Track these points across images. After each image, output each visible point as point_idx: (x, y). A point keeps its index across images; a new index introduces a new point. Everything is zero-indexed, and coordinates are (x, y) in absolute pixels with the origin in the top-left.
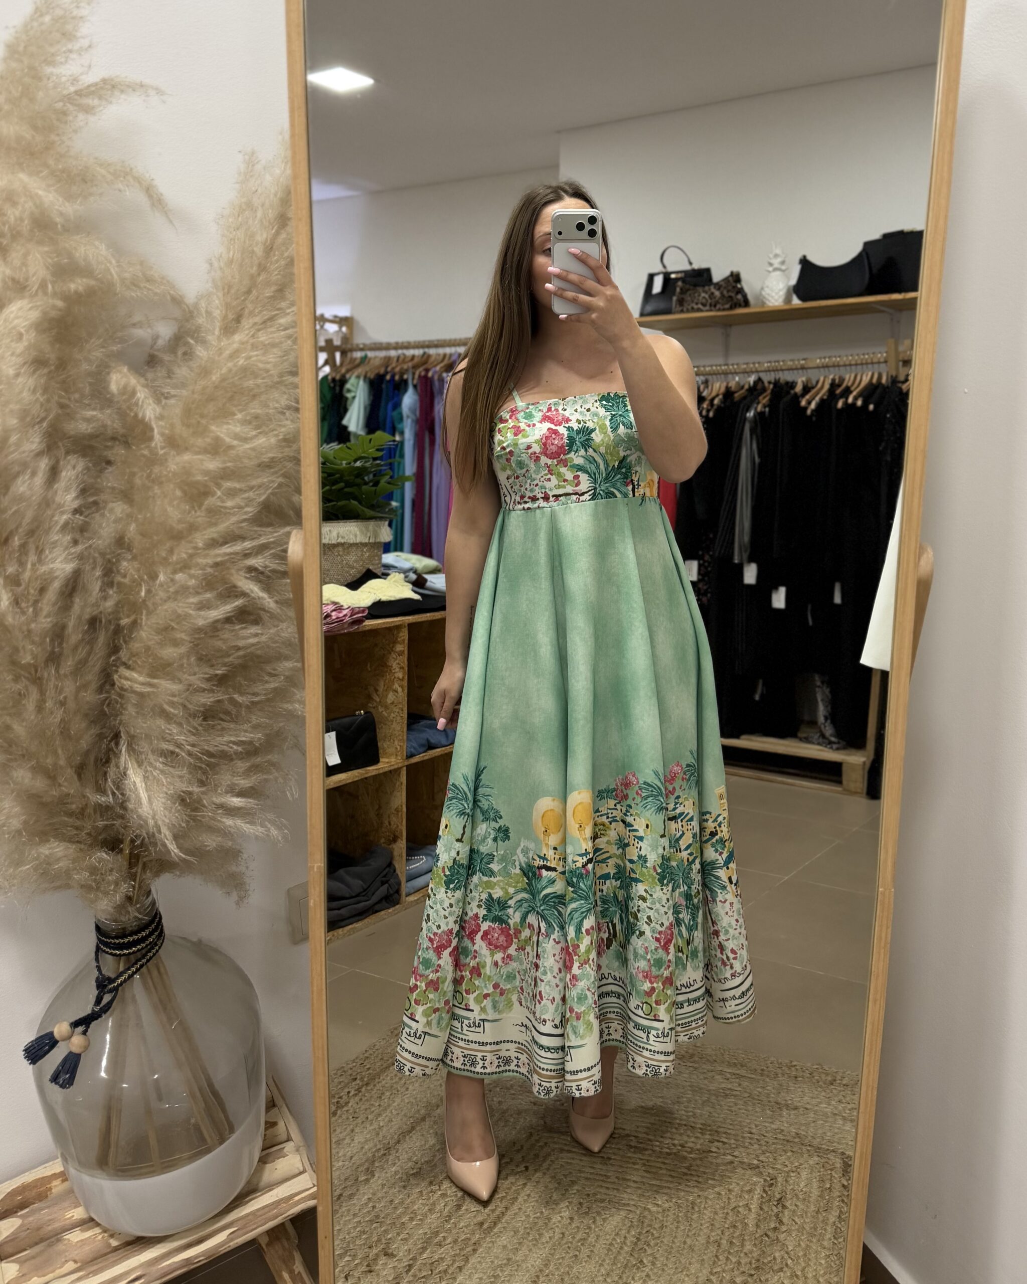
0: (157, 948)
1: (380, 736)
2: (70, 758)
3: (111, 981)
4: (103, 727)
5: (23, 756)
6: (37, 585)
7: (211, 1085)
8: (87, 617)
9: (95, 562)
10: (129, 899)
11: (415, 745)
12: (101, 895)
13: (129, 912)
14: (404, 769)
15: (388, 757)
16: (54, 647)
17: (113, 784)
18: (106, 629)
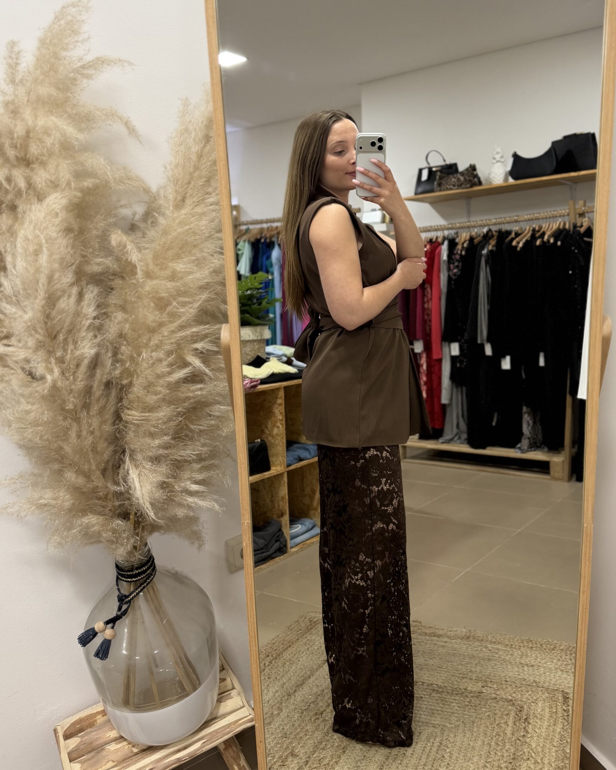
0: (152, 576)
1: (270, 454)
2: (98, 464)
3: (127, 597)
4: (116, 446)
5: (71, 465)
6: (75, 362)
7: (187, 658)
8: (104, 381)
9: (107, 348)
10: (135, 548)
11: (291, 459)
12: (119, 546)
13: (135, 556)
14: (286, 473)
15: (276, 467)
16: (86, 400)
17: (123, 479)
18: (116, 388)
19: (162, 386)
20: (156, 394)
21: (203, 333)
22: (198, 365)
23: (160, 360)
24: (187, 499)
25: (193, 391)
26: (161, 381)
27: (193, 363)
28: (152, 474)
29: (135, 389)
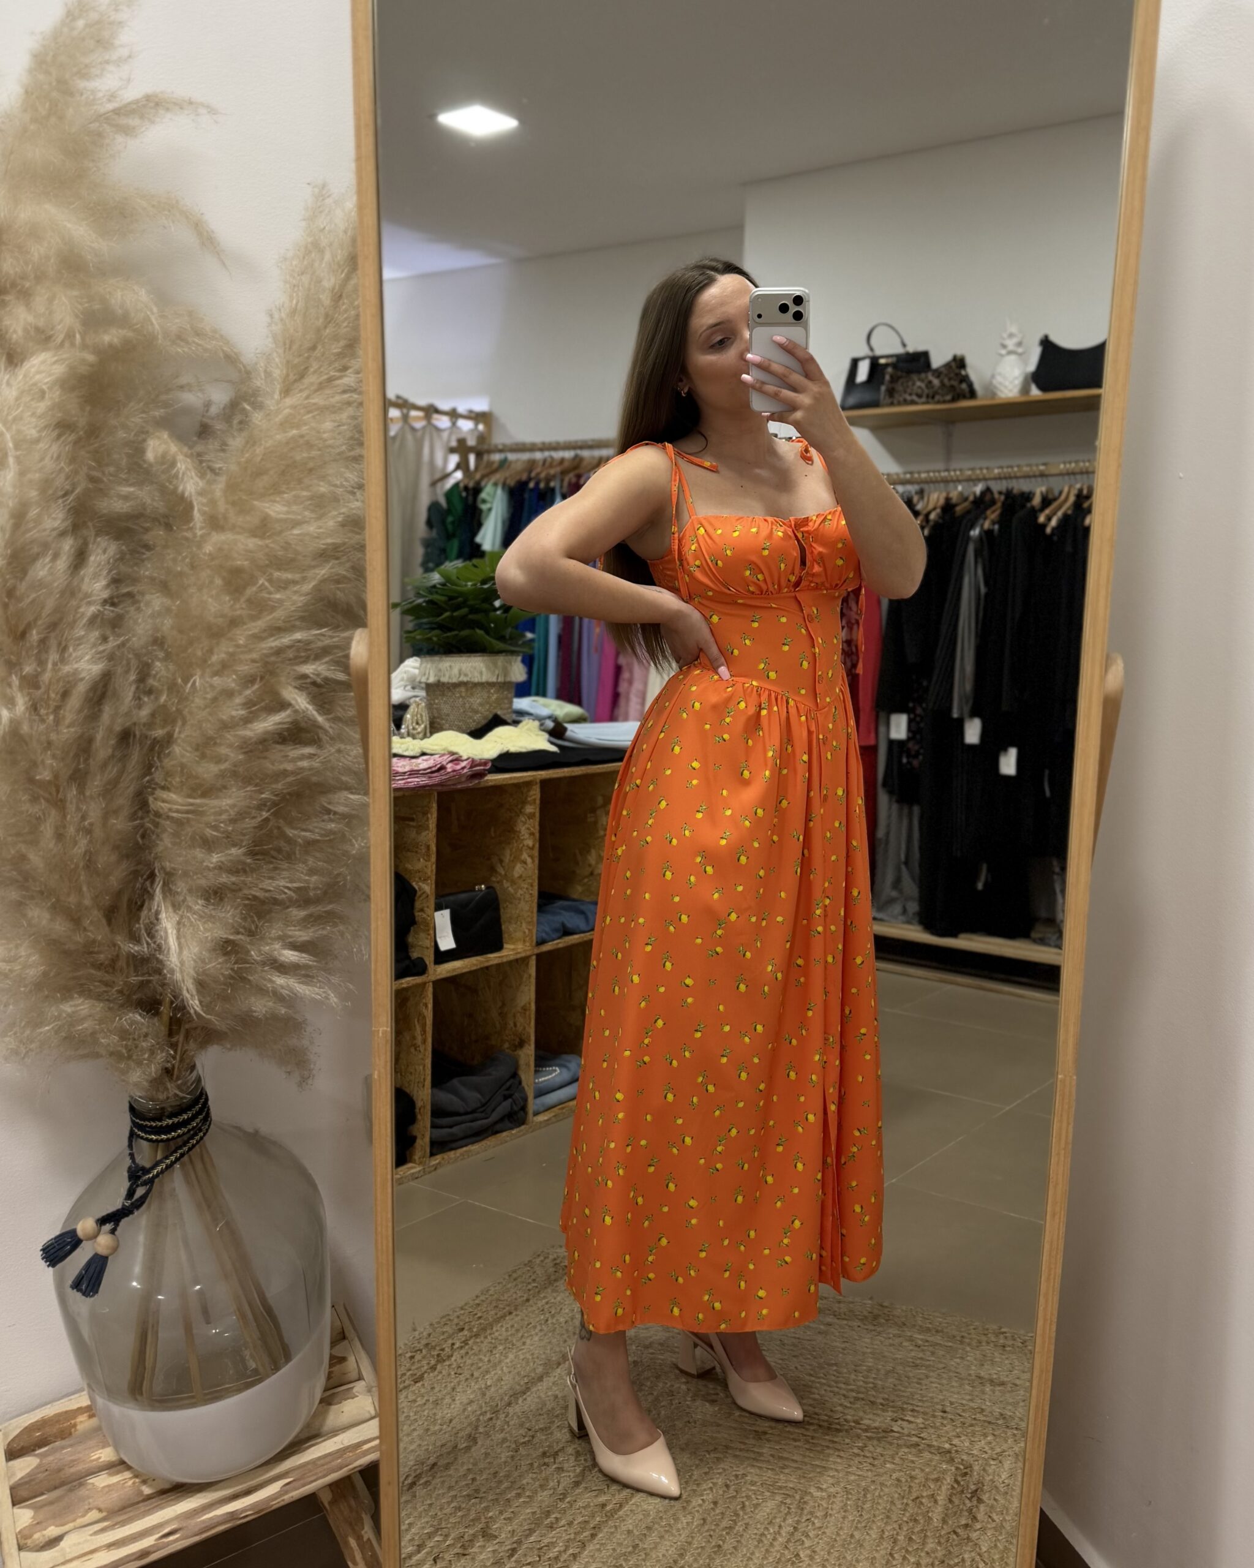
0: (202, 1133)
1: (504, 916)
2: (97, 897)
3: (146, 1171)
4: (139, 863)
5: (42, 893)
6: (59, 688)
7: (263, 1300)
8: (118, 728)
10: (168, 1072)
11: (547, 929)
12: (132, 1064)
13: (168, 1089)
14: (534, 957)
15: (513, 943)
16: (79, 764)
17: (146, 930)
18: (140, 744)
19: (230, 746)
20: (219, 760)
21: (320, 644)
22: (303, 706)
23: (229, 694)
24: (274, 979)
25: (293, 760)
26: (229, 736)
27: (293, 702)
28: (205, 923)
29: (177, 749)
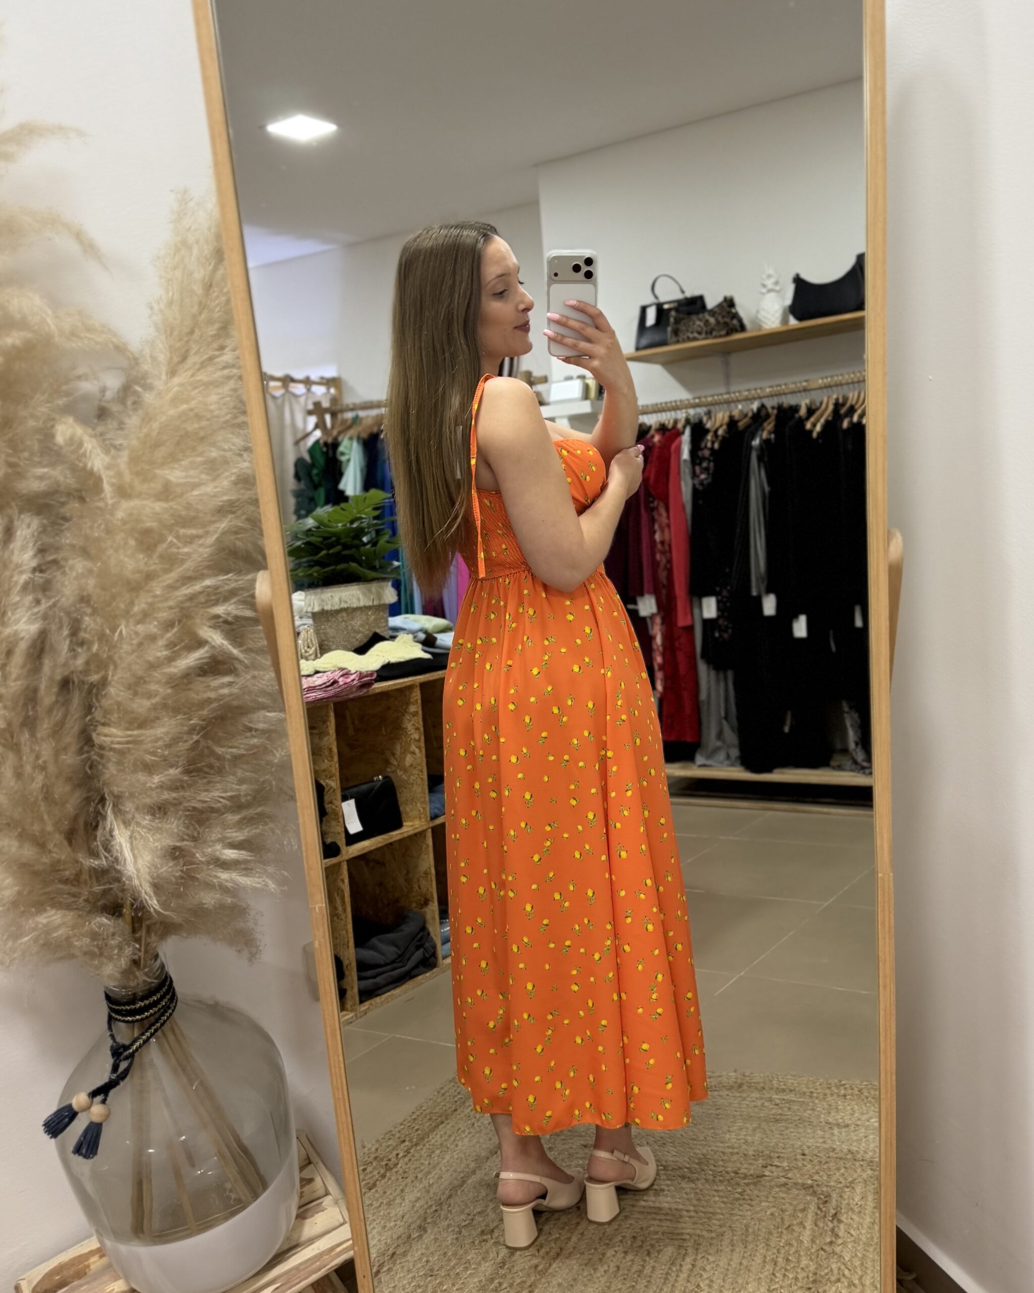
0: (170, 1011)
1: (401, 800)
2: (57, 823)
3: (126, 1048)
4: (89, 790)
5: (8, 825)
6: (3, 648)
8: (58, 677)
9: (60, 621)
10: (136, 963)
12: (105, 960)
13: (136, 977)
14: (430, 830)
15: (411, 821)
16: (27, 711)
17: (103, 846)
18: (79, 689)
19: (158, 682)
20: (150, 695)
21: (227, 588)
22: (218, 642)
23: (152, 638)
24: (219, 874)
25: (215, 689)
26: (156, 674)
27: (209, 640)
28: (153, 835)
29: (112, 690)
